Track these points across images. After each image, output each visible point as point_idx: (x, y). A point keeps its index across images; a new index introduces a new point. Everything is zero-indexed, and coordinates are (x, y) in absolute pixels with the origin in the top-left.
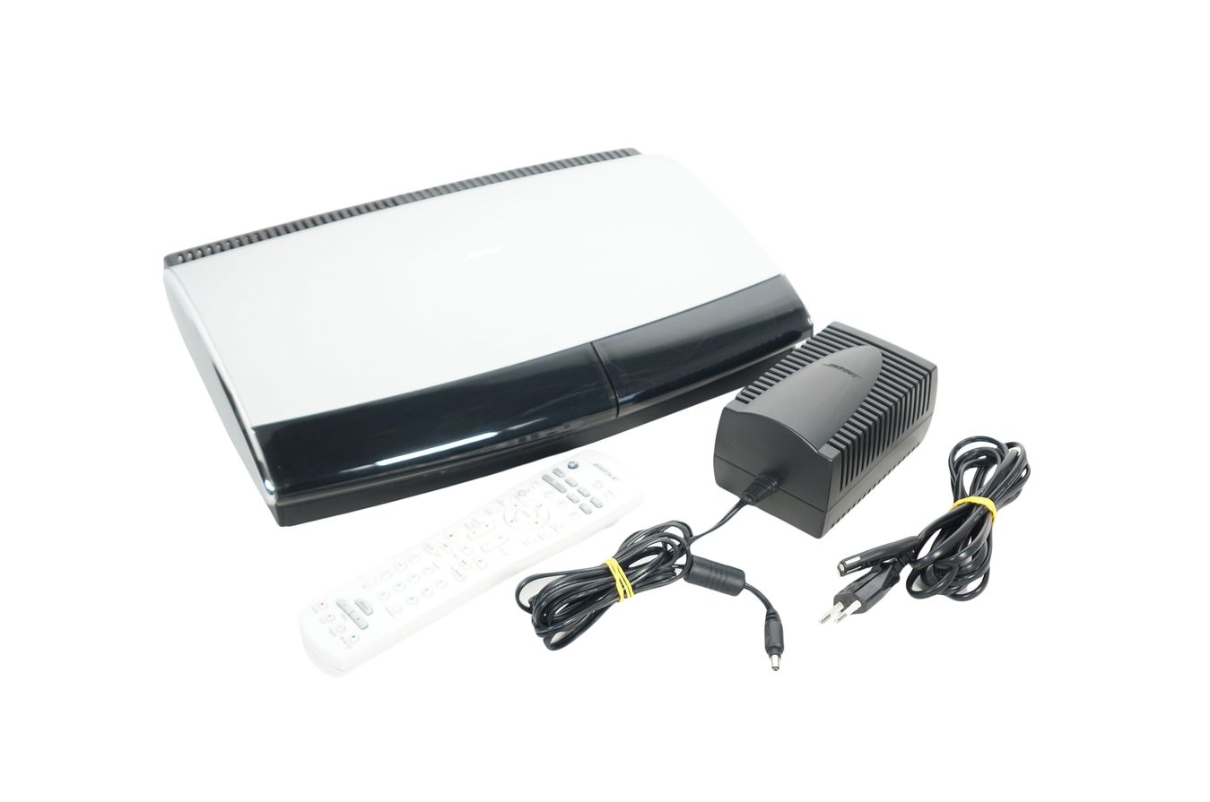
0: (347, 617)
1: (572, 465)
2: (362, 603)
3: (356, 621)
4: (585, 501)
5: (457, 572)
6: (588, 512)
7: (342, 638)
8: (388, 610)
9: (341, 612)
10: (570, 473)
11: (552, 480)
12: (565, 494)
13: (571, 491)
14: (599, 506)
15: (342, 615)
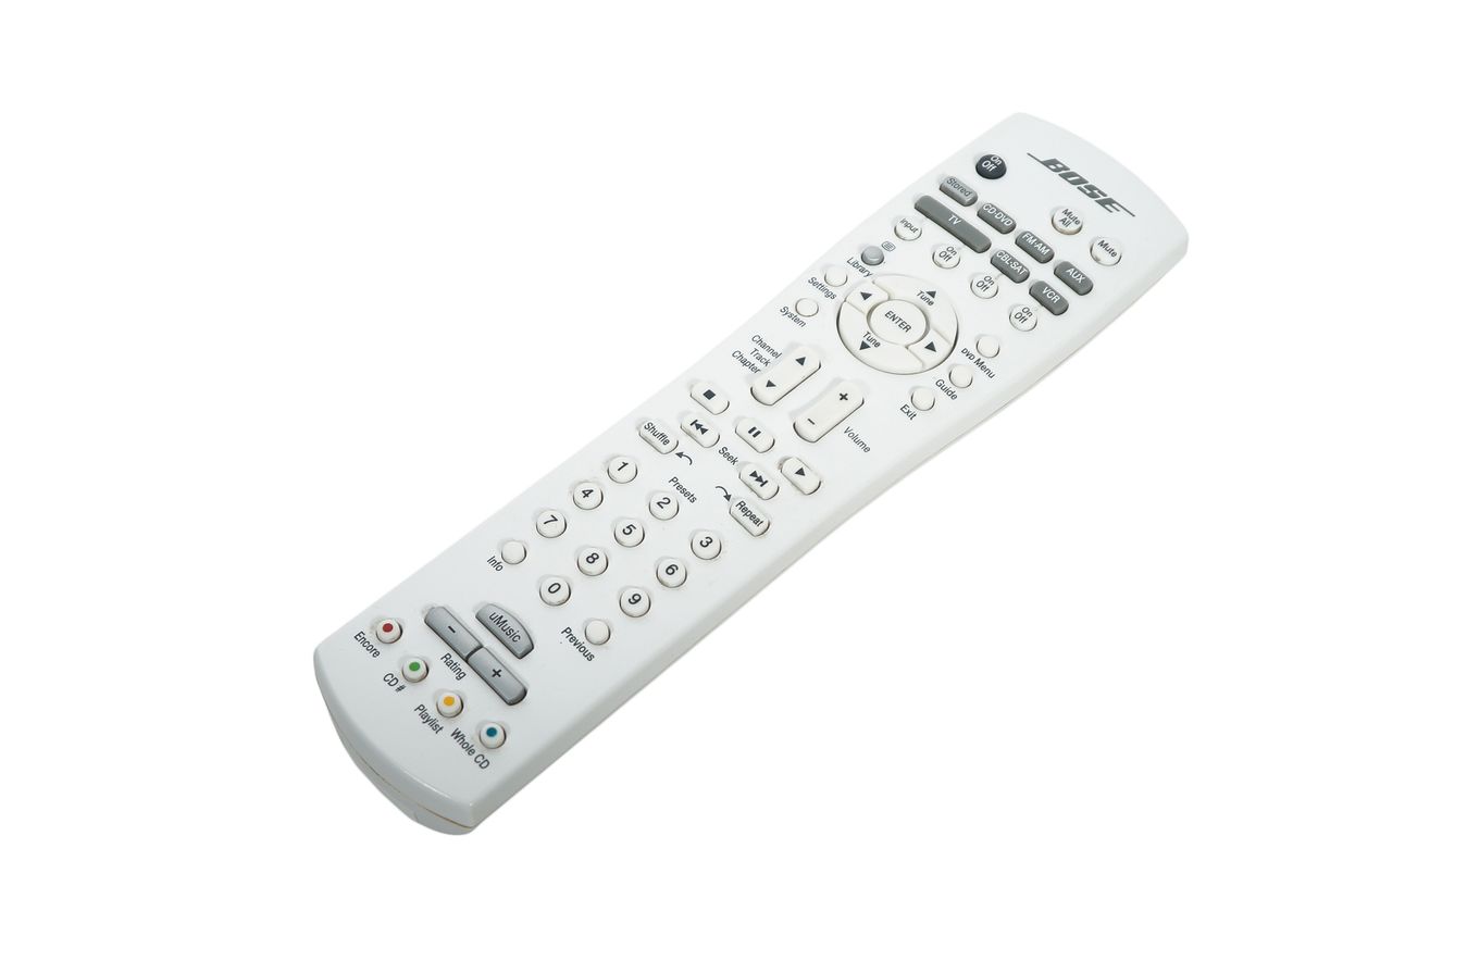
0: (464, 666)
1: (991, 167)
2: (500, 621)
3: (491, 678)
4: (1042, 273)
5: (742, 506)
6: (1058, 308)
7: (457, 734)
8: (573, 639)
9: (446, 650)
10: (987, 191)
11: (950, 213)
12: (987, 256)
13: (1003, 243)
14: (1083, 287)
15: (446, 657)
